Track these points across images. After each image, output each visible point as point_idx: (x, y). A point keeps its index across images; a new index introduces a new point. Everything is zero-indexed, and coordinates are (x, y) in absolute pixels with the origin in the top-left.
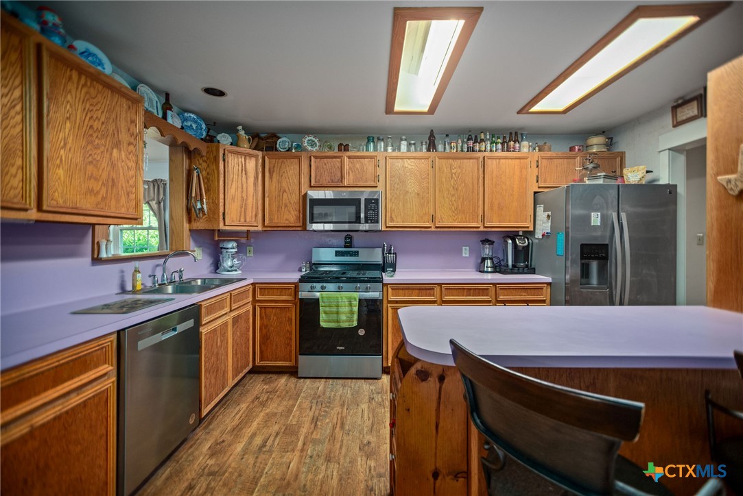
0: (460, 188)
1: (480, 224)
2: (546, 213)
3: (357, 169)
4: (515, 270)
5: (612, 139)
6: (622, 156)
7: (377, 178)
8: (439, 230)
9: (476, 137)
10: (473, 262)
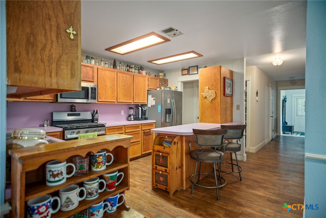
0: (126, 86)
1: (132, 102)
2: (153, 98)
3: (84, 72)
4: (142, 119)
5: (165, 74)
6: (167, 80)
7: (93, 77)
8: (118, 103)
9: (130, 65)
10: (125, 117)
